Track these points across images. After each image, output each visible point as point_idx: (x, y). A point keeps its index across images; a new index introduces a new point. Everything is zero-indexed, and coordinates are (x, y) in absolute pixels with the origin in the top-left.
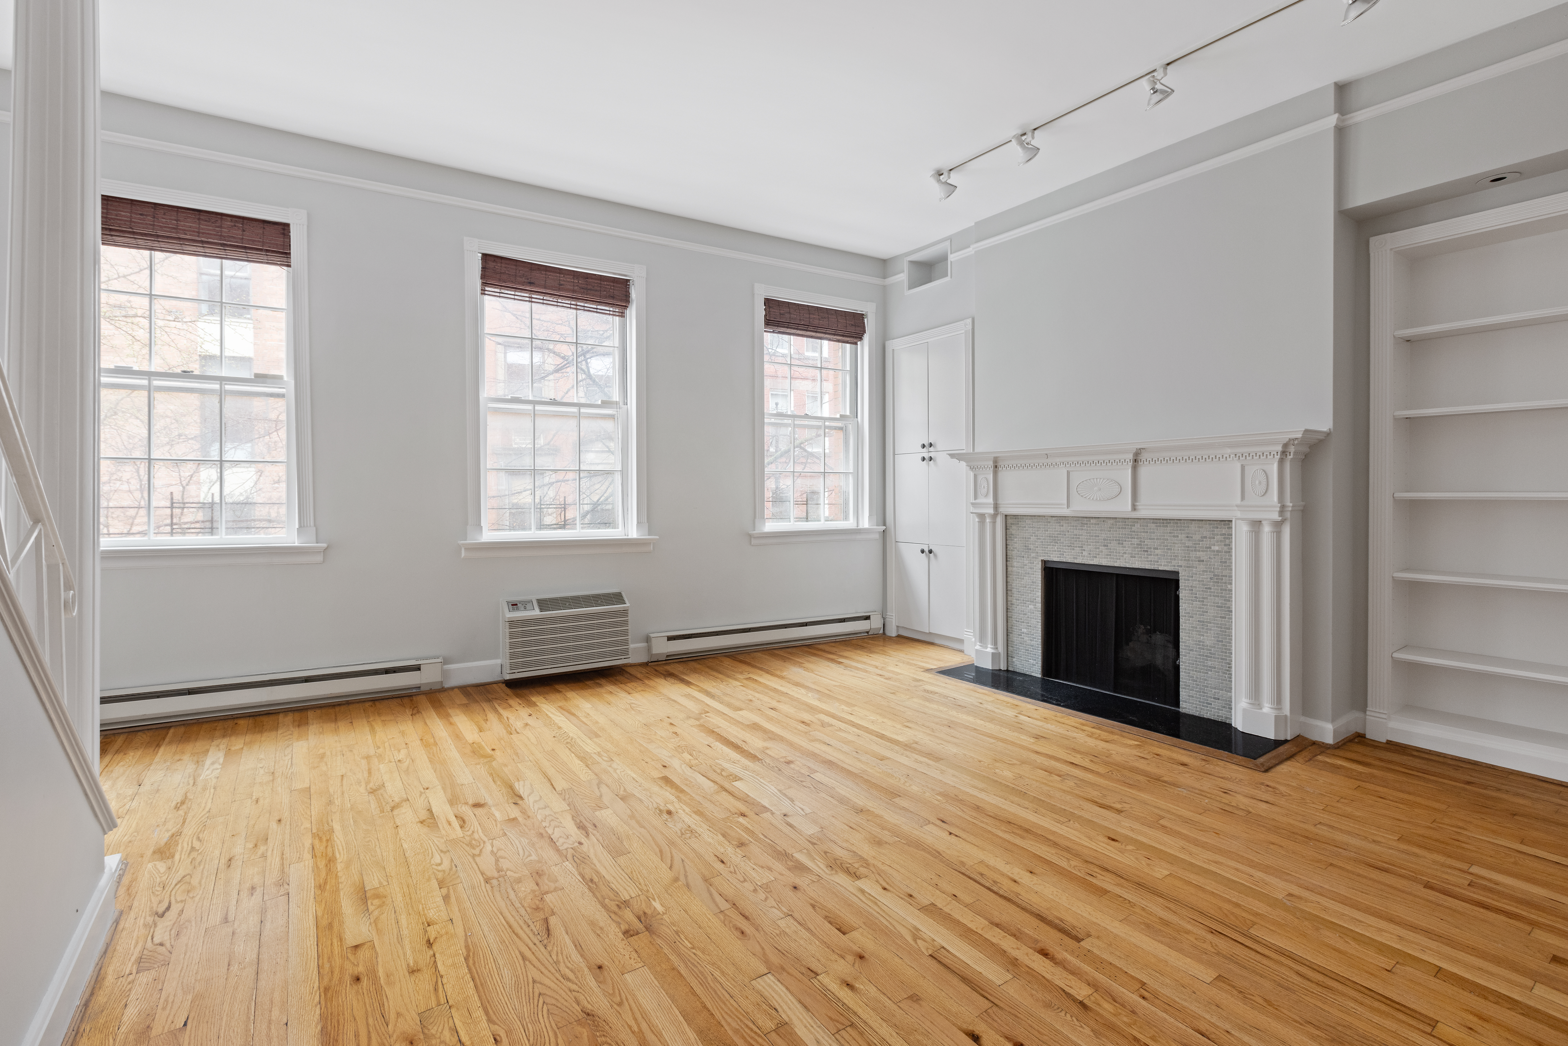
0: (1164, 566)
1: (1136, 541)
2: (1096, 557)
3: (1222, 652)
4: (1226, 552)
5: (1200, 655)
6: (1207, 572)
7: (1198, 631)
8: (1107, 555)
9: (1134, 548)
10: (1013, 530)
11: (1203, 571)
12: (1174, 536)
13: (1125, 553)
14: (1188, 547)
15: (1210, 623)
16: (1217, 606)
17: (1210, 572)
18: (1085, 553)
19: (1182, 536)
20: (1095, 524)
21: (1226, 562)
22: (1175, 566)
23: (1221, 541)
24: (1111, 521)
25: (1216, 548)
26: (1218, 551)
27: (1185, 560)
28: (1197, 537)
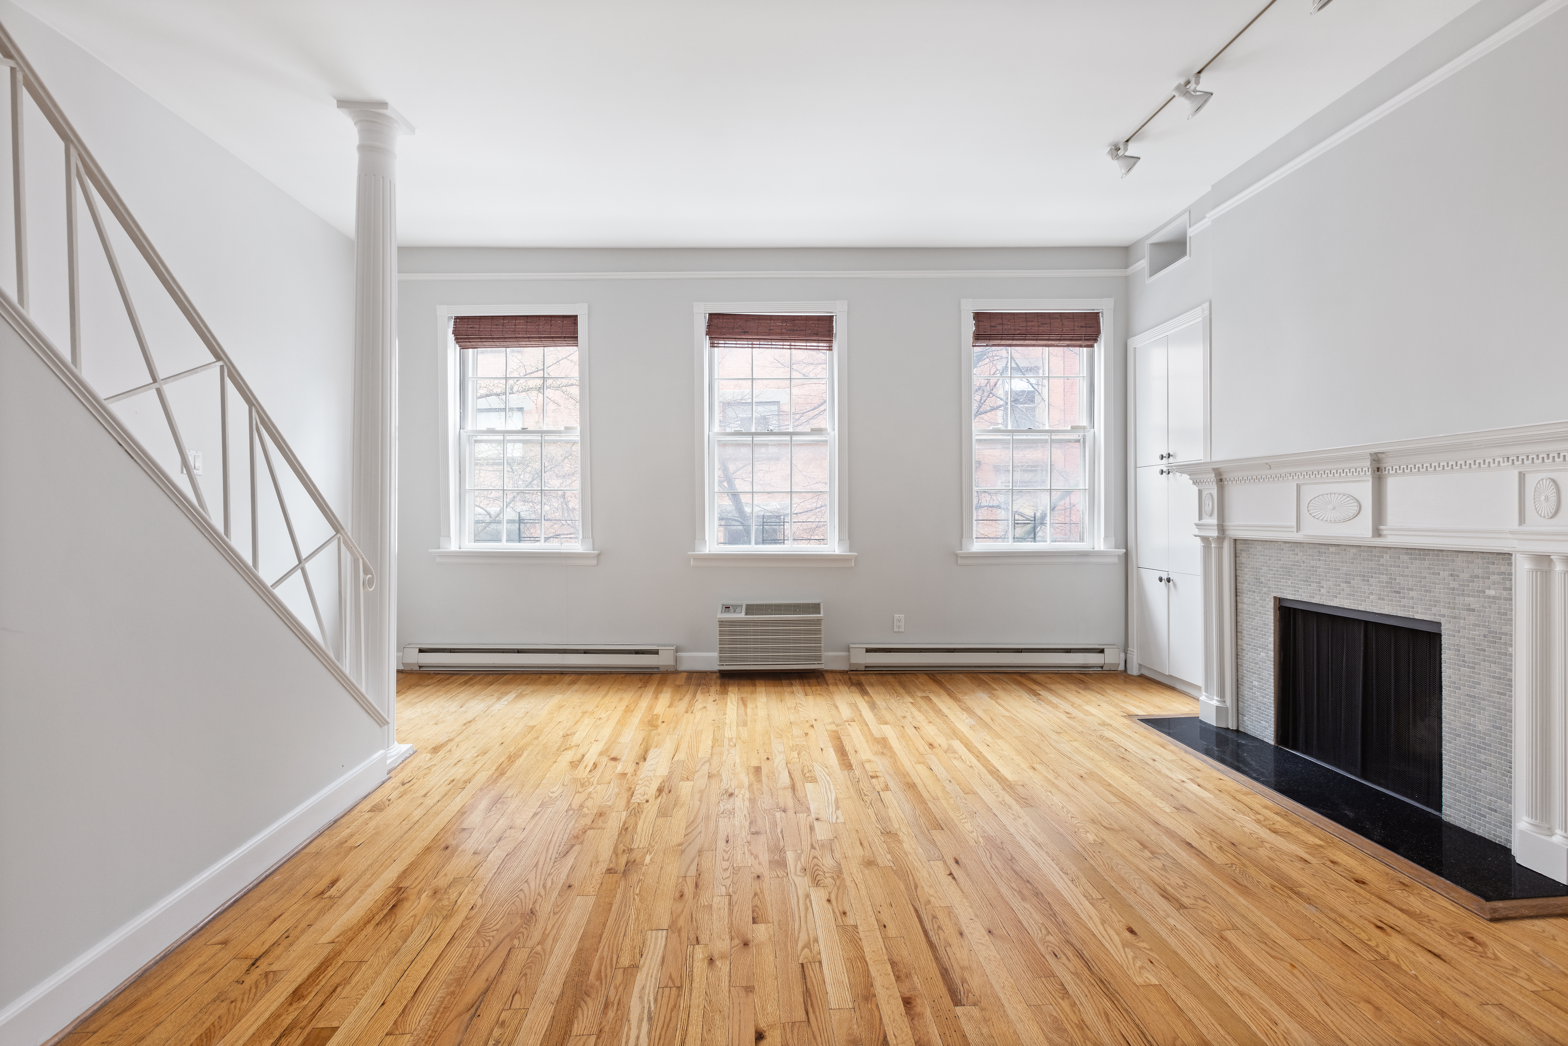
0: (1422, 613)
1: (1384, 578)
2: (1336, 597)
3: (1501, 744)
4: (1506, 599)
5: (1469, 744)
6: (1479, 626)
7: (1466, 709)
8: (1350, 595)
9: (1383, 587)
10: (1243, 558)
11: (1474, 625)
12: (1434, 574)
13: (1372, 593)
14: (1454, 589)
15: (1484, 700)
16: (1494, 677)
17: (1484, 626)
18: (1323, 591)
19: (1444, 574)
20: (1335, 554)
21: (1506, 614)
22: (1435, 615)
23: (1498, 583)
24: (1354, 550)
25: (1492, 593)
26: (1494, 597)
27: (1449, 607)
28: (1465, 576)
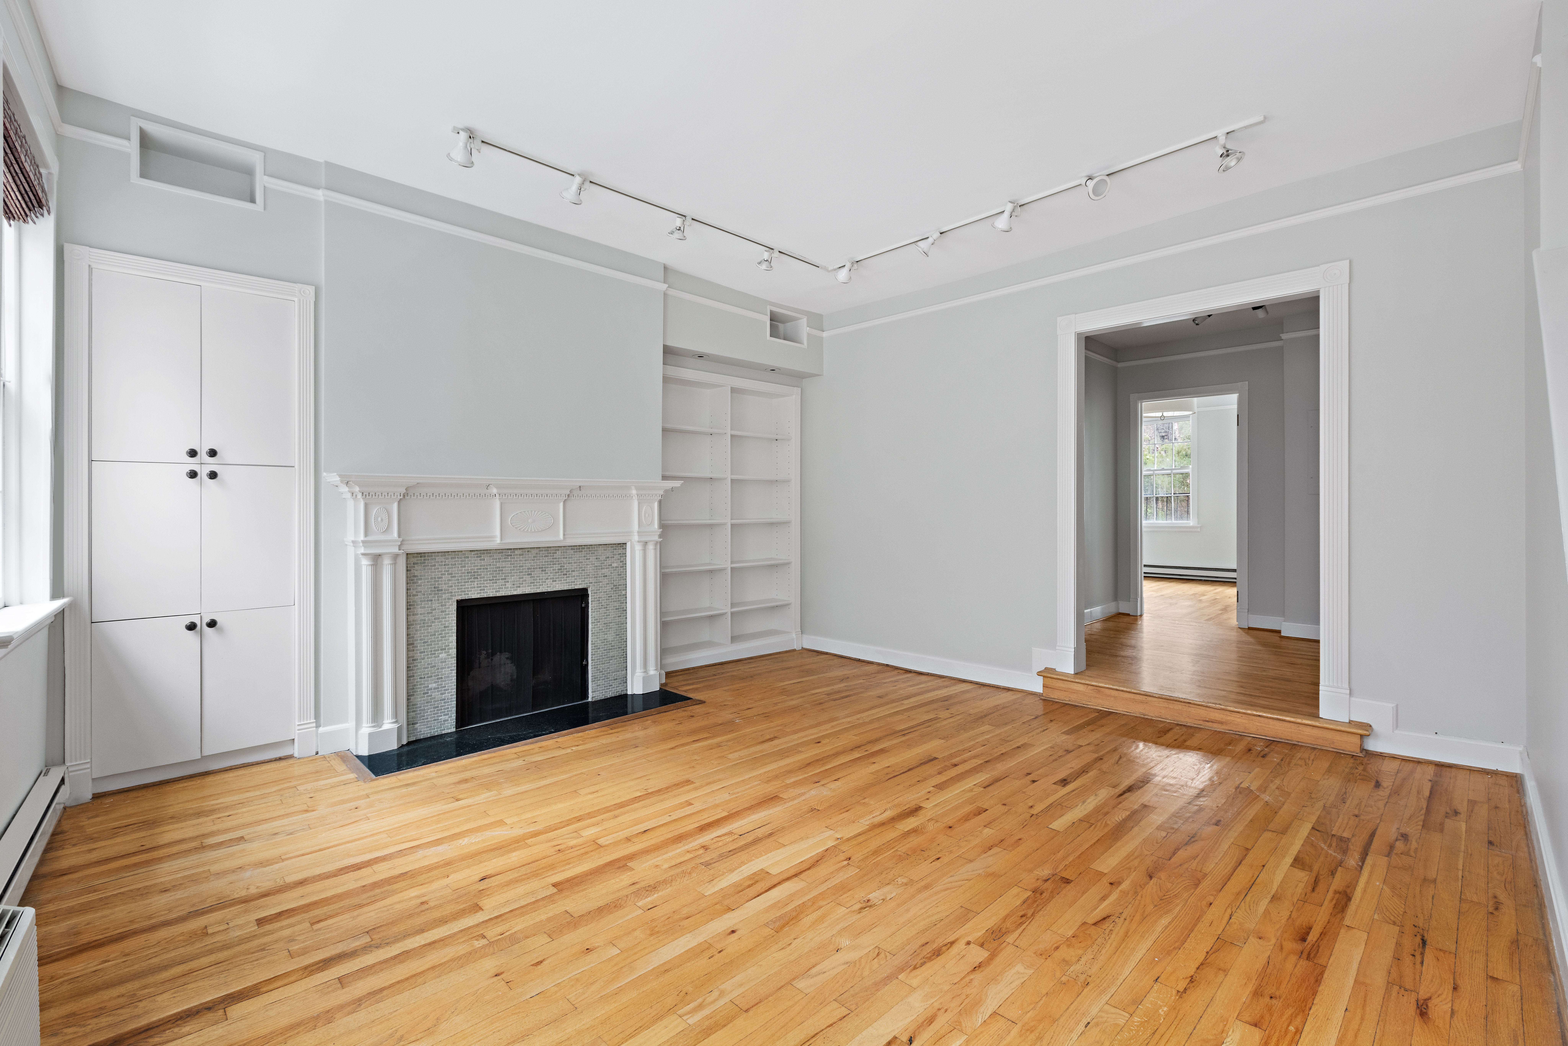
1: (557, 567)
3: (620, 642)
4: (623, 567)
5: (605, 650)
7: (604, 632)
8: (531, 583)
12: (586, 560)
13: (547, 579)
14: (597, 566)
16: (617, 610)
17: (611, 584)
19: (592, 559)
22: (587, 583)
23: (618, 559)
25: (615, 565)
26: (616, 567)
27: (594, 577)
28: (603, 558)
